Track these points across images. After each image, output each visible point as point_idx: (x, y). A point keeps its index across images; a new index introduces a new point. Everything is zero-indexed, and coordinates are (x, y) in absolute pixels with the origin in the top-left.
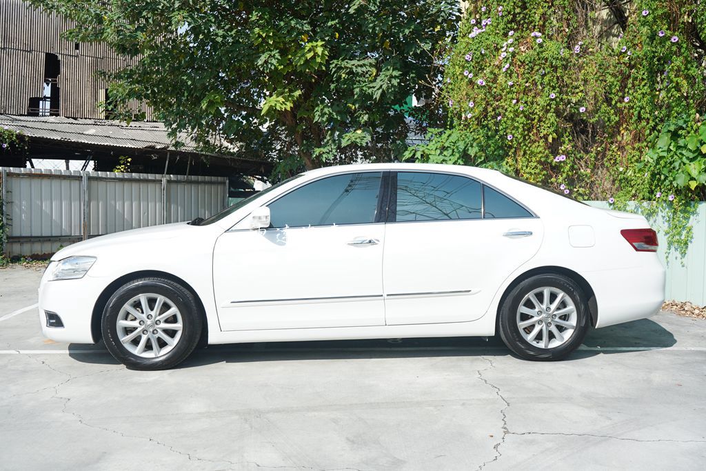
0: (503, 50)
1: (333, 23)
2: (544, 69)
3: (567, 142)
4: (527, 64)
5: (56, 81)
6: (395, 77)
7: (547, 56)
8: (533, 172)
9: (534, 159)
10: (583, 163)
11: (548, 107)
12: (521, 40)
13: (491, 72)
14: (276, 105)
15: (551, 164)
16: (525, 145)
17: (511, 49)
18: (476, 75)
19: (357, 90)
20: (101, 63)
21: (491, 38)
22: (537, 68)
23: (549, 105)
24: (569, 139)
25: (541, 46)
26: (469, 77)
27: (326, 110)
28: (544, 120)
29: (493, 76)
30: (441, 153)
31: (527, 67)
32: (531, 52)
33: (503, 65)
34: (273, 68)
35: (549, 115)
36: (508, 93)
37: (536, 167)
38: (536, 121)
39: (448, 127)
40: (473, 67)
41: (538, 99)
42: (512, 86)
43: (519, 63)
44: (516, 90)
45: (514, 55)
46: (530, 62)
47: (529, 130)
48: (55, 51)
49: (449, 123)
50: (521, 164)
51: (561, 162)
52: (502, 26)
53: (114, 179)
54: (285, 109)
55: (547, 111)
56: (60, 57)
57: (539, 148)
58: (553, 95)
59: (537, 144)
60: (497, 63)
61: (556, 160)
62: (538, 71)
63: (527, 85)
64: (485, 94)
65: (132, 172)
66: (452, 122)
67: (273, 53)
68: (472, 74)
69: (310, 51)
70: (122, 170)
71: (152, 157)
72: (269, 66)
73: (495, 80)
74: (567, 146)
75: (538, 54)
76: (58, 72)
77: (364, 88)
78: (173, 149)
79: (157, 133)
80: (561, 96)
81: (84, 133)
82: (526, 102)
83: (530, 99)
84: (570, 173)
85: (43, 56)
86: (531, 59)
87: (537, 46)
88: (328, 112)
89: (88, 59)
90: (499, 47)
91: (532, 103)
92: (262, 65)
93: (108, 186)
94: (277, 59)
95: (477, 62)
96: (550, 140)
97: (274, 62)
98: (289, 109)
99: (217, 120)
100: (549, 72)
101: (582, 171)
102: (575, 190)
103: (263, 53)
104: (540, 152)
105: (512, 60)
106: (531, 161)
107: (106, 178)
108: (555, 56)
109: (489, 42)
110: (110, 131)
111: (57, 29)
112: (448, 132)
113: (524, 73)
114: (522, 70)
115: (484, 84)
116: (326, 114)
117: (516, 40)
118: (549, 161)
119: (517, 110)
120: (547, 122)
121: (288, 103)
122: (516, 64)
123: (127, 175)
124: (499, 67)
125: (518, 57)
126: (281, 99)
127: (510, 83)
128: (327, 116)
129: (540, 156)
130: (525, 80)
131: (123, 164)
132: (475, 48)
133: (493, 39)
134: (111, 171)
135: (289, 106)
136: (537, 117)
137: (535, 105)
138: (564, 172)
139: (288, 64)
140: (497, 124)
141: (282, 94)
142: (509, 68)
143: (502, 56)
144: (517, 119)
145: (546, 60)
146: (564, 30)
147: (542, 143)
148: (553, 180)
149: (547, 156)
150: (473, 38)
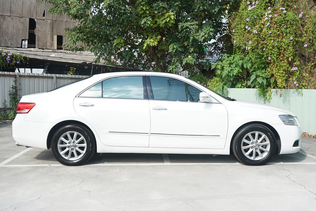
0: (266, 16)
1: (177, 3)
2: (287, 25)
3: (297, 61)
4: (278, 23)
5: (34, 31)
6: (212, 31)
7: (288, 19)
8: (281, 75)
9: (282, 69)
10: (304, 71)
11: (289, 44)
12: (275, 11)
13: (260, 27)
14: (150, 43)
15: (290, 71)
16: (277, 62)
17: (270, 16)
18: (252, 28)
19: (192, 38)
20: (55, 23)
21: (259, 10)
22: (283, 25)
23: (290, 43)
24: (298, 59)
25: (285, 14)
26: (248, 29)
27: (175, 47)
28: (287, 50)
29: (260, 29)
30: (230, 66)
31: (278, 24)
32: (280, 17)
33: (266, 23)
34: (148, 25)
35: (290, 47)
36: (269, 37)
37: (283, 73)
38: (283, 50)
39: (233, 53)
40: (251, 24)
41: (284, 40)
42: (271, 34)
43: (274, 22)
44: (272, 36)
45: (272, 18)
46: (280, 22)
47: (279, 55)
48: (34, 17)
49: (234, 52)
50: (275, 71)
51: (295, 70)
52: (263, 5)
53: (68, 78)
54: (154, 45)
55: (289, 46)
56: (36, 20)
57: (284, 64)
58: (292, 38)
59: (283, 62)
60: (262, 22)
61: (292, 69)
62: (283, 26)
63: (278, 33)
64: (257, 37)
65: (76, 74)
66: (235, 51)
67: (148, 18)
68: (250, 28)
69: (167, 17)
70: (72, 73)
71: (85, 68)
72: (147, 25)
73: (261, 31)
74: (298, 63)
75: (284, 18)
76: (35, 27)
77: (195, 37)
78: (95, 64)
79: (83, 56)
80: (295, 39)
81: (50, 56)
82: (278, 42)
83: (280, 40)
84: (299, 76)
85: (28, 20)
86: (280, 21)
87: (283, 14)
88: (176, 48)
89: (49, 21)
90: (263, 15)
91: (281, 42)
92: (143, 24)
93: (65, 81)
94: (150, 21)
95: (252, 22)
96: (290, 60)
97: (149, 22)
98: (156, 45)
99: (116, 50)
100: (289, 27)
101: (304, 74)
102: (301, 84)
103: (144, 18)
104: (285, 66)
105: (271, 21)
106: (280, 70)
107: (64, 78)
108: (292, 19)
109: (258, 13)
110: (62, 55)
111: (34, 7)
112: (233, 56)
113: (277, 27)
114: (276, 26)
115: (257, 33)
116: (175, 48)
117: (272, 11)
118: (289, 70)
119: (274, 45)
120: (288, 51)
121: (155, 42)
122: (273, 23)
123: (73, 76)
124: (263, 25)
125: (273, 19)
126: (152, 40)
127: (270, 32)
128: (175, 50)
129: (284, 67)
130: (277, 31)
131: (72, 71)
132: (251, 15)
133: (260, 11)
134: (66, 74)
135: (156, 43)
136: (283, 48)
137: (282, 43)
138: (296, 75)
139: (155, 23)
140: (263, 52)
141: (151, 38)
142: (269, 25)
143: (265, 19)
144: (274, 50)
145: (288, 21)
146: (294, 7)
147: (286, 61)
148: (291, 79)
149: (288, 68)
150: (250, 10)
